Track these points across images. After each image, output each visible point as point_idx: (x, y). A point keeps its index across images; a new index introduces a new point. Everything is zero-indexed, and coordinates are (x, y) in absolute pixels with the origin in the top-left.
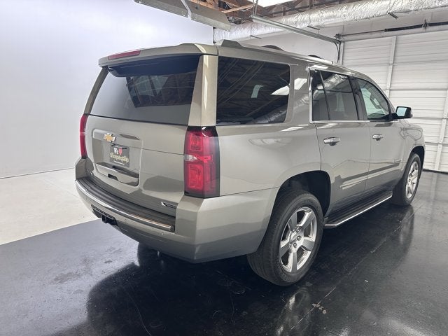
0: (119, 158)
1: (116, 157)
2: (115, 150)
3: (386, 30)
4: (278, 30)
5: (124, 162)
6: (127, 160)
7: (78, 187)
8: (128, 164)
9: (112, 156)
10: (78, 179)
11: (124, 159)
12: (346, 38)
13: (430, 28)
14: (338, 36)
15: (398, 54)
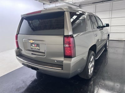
0: (35, 48)
1: (34, 47)
2: (33, 45)
3: (93, 3)
4: (65, 4)
5: (37, 49)
6: (39, 48)
7: (17, 58)
8: (39, 50)
9: (32, 47)
10: (17, 56)
11: (37, 48)
12: (82, 6)
13: (104, 2)
14: (80, 5)
15: (96, 9)
